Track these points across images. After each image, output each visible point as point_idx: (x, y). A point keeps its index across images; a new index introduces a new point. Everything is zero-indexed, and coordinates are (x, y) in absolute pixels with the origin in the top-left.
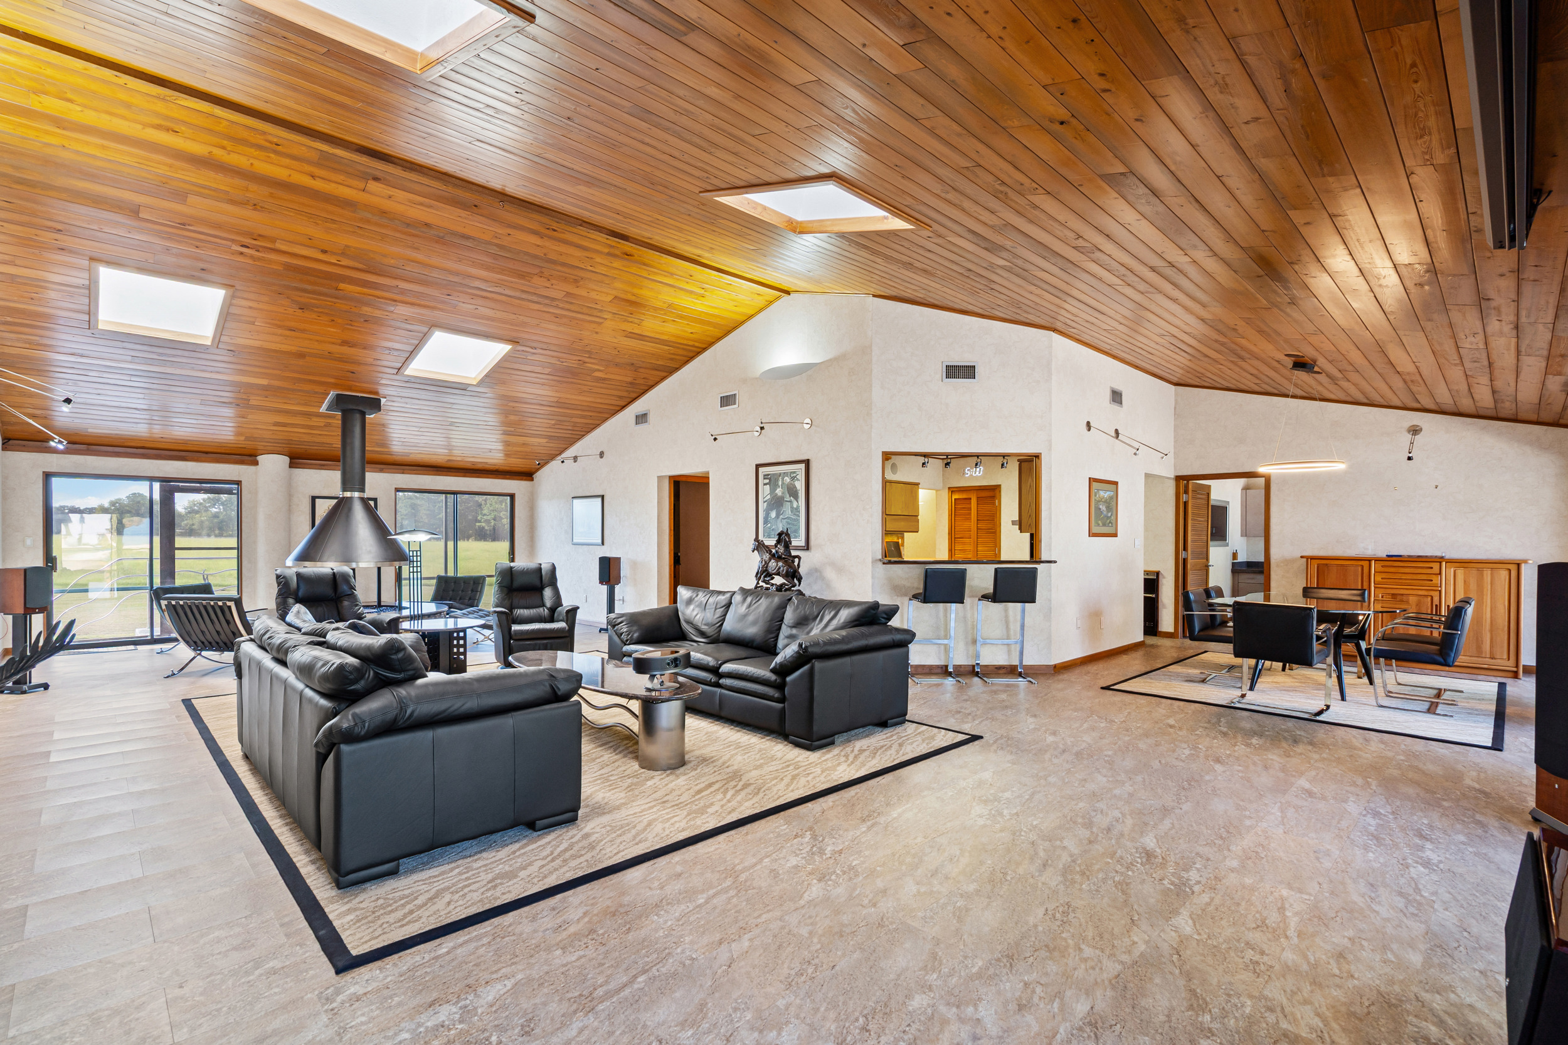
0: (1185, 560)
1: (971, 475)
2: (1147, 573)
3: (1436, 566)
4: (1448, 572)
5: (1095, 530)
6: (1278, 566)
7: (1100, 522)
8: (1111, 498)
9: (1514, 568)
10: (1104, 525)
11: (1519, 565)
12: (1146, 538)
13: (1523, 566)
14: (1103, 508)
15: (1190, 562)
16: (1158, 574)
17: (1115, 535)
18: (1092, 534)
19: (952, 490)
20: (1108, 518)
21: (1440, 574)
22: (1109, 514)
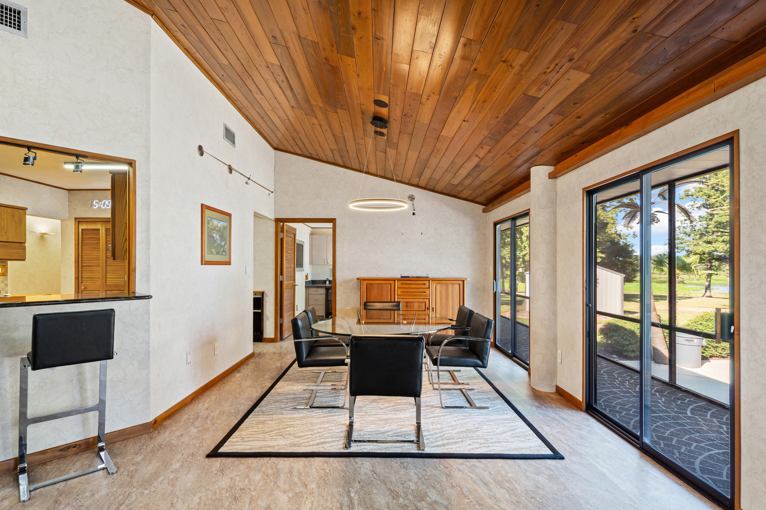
0: (282, 282)
1: (100, 208)
2: (255, 293)
3: (427, 283)
4: (433, 285)
5: (208, 258)
6: (340, 285)
7: (213, 250)
8: (225, 228)
9: (461, 283)
10: (218, 253)
11: (463, 281)
12: (255, 266)
13: (465, 282)
14: (216, 236)
15: (285, 283)
16: (263, 293)
17: (229, 263)
18: (204, 262)
19: (79, 221)
20: (222, 246)
21: (429, 288)
22: (223, 243)
